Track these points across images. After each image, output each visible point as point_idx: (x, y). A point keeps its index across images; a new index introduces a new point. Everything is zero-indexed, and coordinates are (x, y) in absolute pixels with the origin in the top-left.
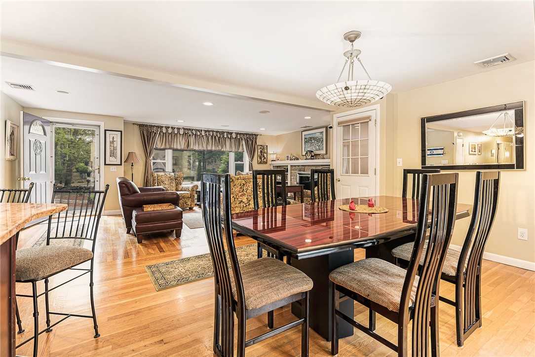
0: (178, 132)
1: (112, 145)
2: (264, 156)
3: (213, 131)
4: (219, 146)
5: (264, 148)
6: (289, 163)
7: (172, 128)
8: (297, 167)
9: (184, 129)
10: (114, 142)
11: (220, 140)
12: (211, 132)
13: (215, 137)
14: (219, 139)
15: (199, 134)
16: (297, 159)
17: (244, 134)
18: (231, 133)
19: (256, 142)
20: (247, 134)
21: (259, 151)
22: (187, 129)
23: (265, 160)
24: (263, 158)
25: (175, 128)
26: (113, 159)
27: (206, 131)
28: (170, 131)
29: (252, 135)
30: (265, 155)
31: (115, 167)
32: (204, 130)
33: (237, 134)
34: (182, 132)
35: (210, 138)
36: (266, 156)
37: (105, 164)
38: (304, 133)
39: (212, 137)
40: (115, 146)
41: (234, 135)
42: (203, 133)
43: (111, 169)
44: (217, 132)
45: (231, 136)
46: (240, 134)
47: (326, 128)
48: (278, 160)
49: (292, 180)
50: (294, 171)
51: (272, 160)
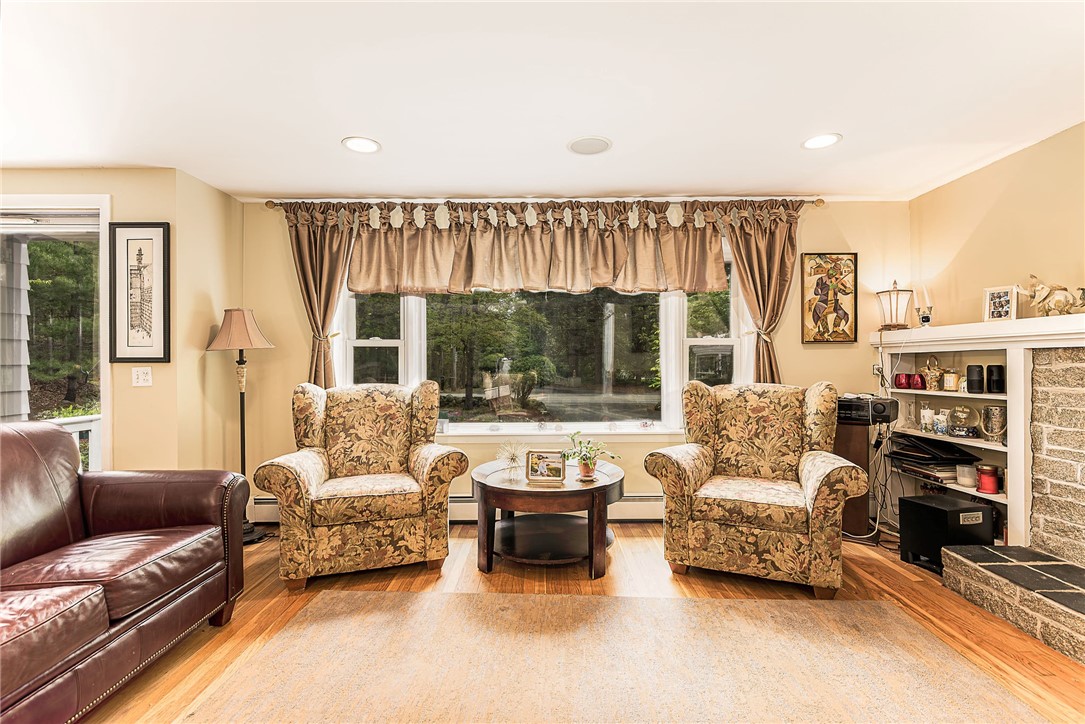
0: (430, 219)
1: (136, 282)
2: (837, 308)
3: (575, 206)
4: (602, 269)
5: (836, 268)
7: (404, 206)
9: (452, 207)
10: (144, 272)
11: (609, 242)
12: (568, 211)
13: (585, 231)
14: (601, 236)
15: (512, 221)
17: (725, 208)
18: (662, 208)
19: (791, 239)
20: (741, 205)
21: (811, 281)
22: (464, 207)
23: (845, 327)
24: (831, 318)
25: (413, 206)
26: (138, 336)
27: (542, 209)
28: (397, 219)
29: (773, 204)
30: (846, 302)
31: (147, 368)
32: (535, 205)
33: (690, 207)
34: (443, 220)
35: (560, 233)
36: (849, 309)
37: (114, 359)
39: (570, 231)
40: (146, 285)
41: (675, 217)
42: (531, 218)
43: (134, 377)
44: (594, 207)
45: (663, 221)
46: (705, 207)
48: (926, 319)
49: (1046, 445)
50: (1066, 390)
51: (888, 322)
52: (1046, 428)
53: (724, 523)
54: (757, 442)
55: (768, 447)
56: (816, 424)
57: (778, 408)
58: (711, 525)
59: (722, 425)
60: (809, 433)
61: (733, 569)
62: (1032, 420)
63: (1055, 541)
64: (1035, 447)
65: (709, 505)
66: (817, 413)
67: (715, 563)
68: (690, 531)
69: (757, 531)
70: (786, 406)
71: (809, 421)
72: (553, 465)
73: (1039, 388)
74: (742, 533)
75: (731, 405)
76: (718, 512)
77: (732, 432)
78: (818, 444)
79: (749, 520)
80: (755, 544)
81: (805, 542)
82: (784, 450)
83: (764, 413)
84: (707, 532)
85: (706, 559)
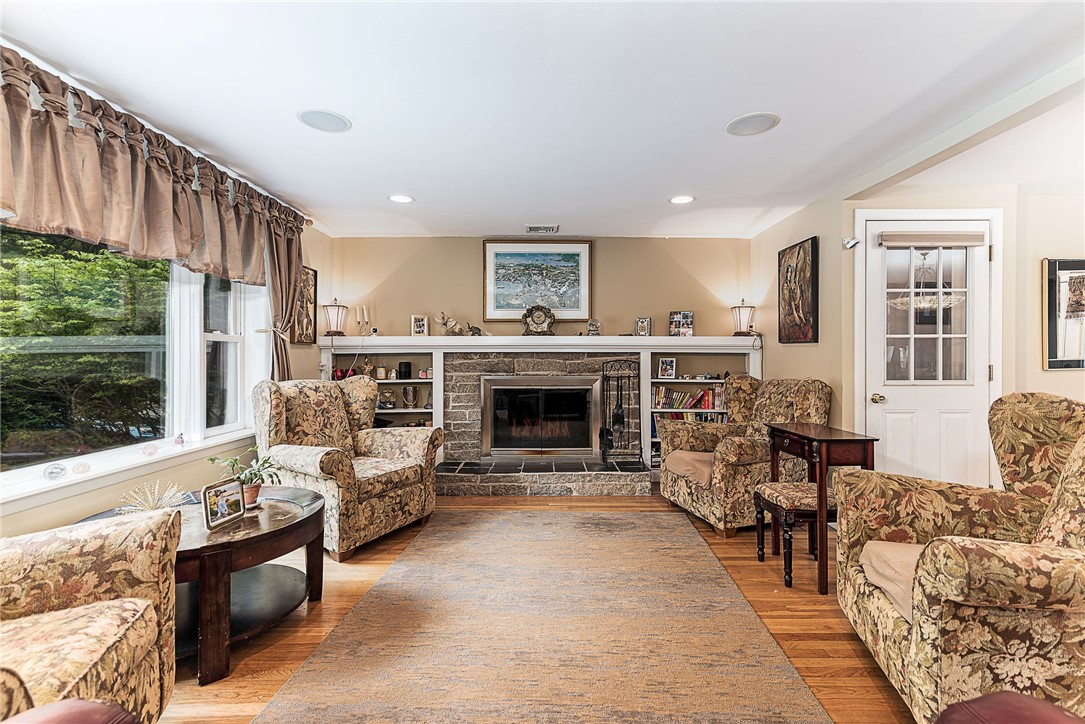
2: (308, 316)
5: (307, 280)
6: (438, 344)
8: (476, 359)
16: (476, 332)
18: (222, 178)
19: (299, 251)
20: (273, 204)
23: (310, 331)
24: (305, 321)
27: (87, 104)
30: (311, 309)
33: (243, 188)
36: (312, 315)
38: (492, 248)
41: (230, 191)
42: (72, 111)
45: (226, 194)
46: (254, 195)
47: (591, 243)
48: (375, 331)
49: (451, 404)
50: (461, 374)
51: (334, 329)
52: (452, 395)
53: (381, 496)
54: (327, 431)
55: (335, 434)
56: (364, 408)
57: (333, 400)
58: (374, 501)
59: (293, 421)
60: (357, 416)
61: (388, 531)
62: (445, 391)
63: (457, 453)
64: (446, 406)
65: (372, 484)
66: (367, 400)
67: (378, 532)
68: (361, 514)
69: (400, 492)
70: (336, 398)
71: (355, 407)
72: (232, 499)
73: (448, 374)
74: (392, 497)
75: (298, 402)
76: (379, 487)
77: (306, 426)
78: (366, 424)
79: (396, 486)
80: (400, 502)
81: (423, 487)
82: (345, 433)
83: (325, 406)
84: (372, 506)
85: (372, 533)
